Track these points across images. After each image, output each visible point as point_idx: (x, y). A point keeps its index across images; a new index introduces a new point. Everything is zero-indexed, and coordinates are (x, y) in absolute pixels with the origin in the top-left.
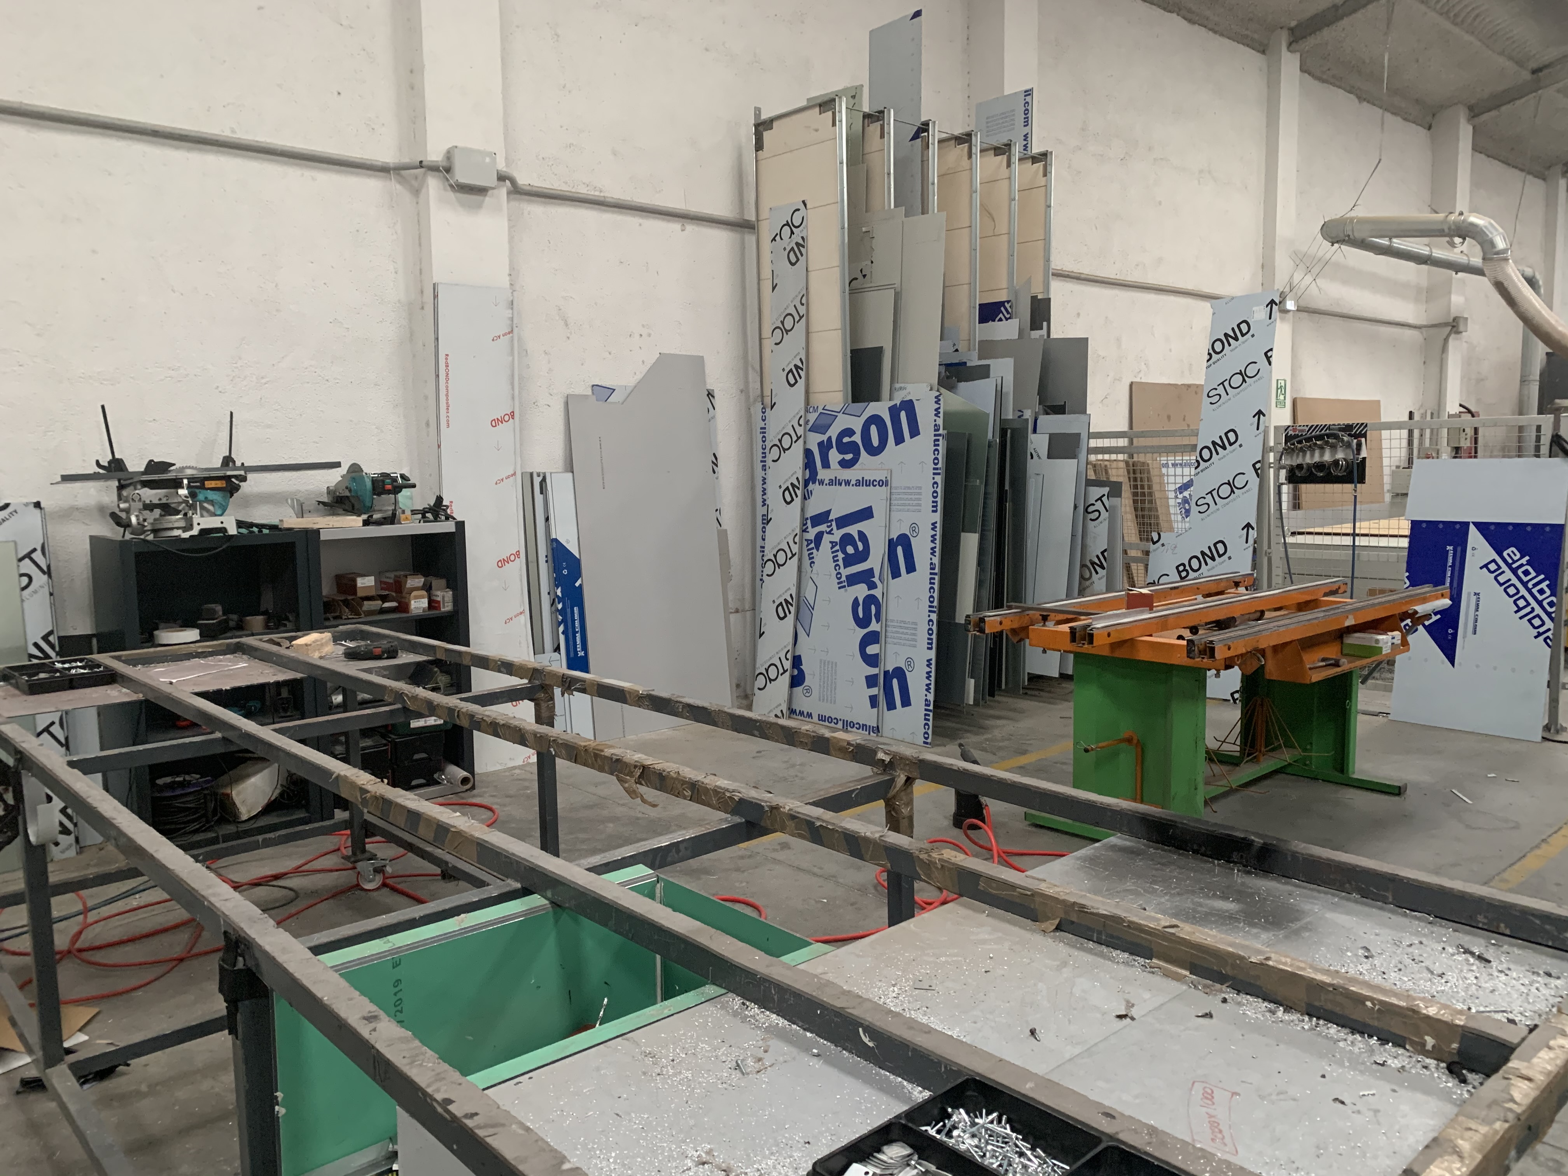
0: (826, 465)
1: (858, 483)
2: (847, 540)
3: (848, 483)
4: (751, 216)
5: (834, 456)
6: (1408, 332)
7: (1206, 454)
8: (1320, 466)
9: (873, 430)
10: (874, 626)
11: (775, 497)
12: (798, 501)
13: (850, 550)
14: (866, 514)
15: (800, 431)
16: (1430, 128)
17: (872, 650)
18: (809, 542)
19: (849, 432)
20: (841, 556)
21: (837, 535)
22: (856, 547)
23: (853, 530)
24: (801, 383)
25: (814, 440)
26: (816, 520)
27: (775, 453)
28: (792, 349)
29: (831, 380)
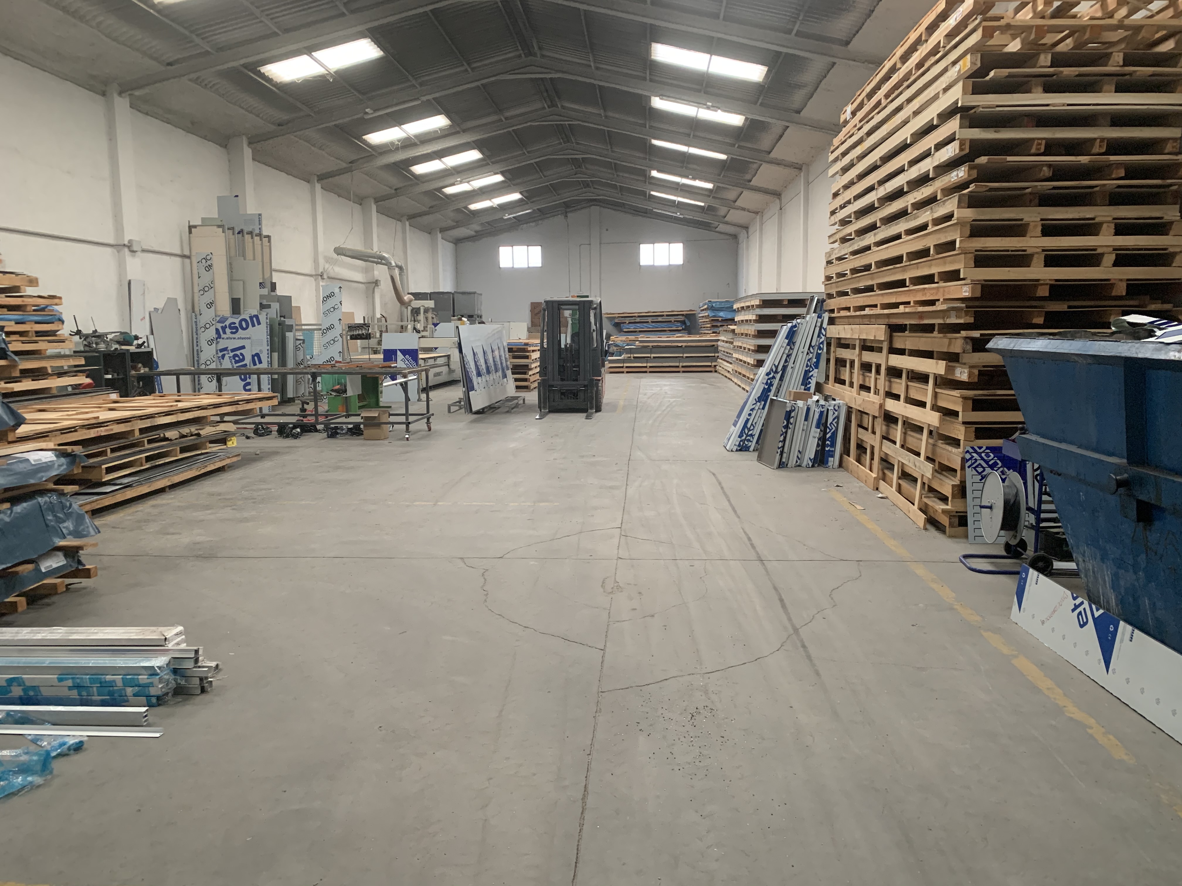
0: (225, 333)
1: (239, 338)
2: (236, 355)
3: (234, 338)
4: (187, 253)
5: (228, 330)
6: (360, 285)
7: (325, 331)
8: (359, 335)
9: (243, 323)
10: (248, 380)
11: (203, 344)
12: (214, 345)
13: (237, 359)
14: (243, 347)
15: (213, 323)
16: (361, 205)
17: (247, 388)
18: (219, 357)
19: (235, 323)
20: (233, 361)
21: (231, 354)
22: (239, 357)
23: (238, 353)
24: (213, 308)
25: (219, 326)
26: (222, 350)
27: (203, 329)
28: (208, 297)
29: (224, 307)
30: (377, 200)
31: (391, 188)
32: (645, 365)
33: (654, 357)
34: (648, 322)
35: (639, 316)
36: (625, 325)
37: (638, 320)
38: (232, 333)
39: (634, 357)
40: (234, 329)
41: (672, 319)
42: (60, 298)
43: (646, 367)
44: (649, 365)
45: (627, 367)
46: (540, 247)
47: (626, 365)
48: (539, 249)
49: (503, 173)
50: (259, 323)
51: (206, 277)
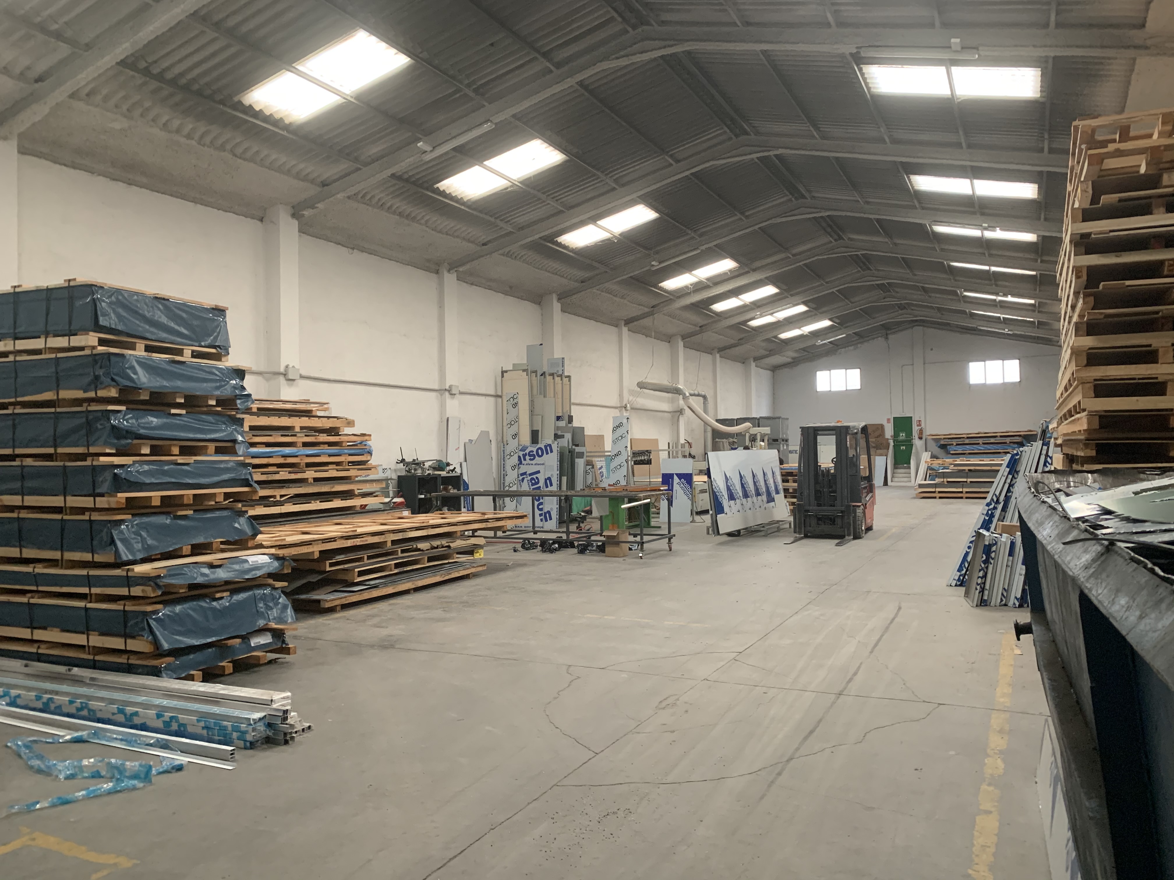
0: (525, 460)
1: (535, 464)
2: (532, 479)
3: (532, 464)
4: (500, 394)
6: (666, 414)
7: (614, 457)
8: (641, 460)
9: (540, 451)
10: (541, 501)
11: (508, 468)
12: (516, 470)
13: (533, 482)
14: (538, 472)
15: (517, 451)
16: (669, 343)
17: (540, 507)
18: (519, 480)
19: (533, 451)
20: (530, 484)
21: (529, 478)
23: (534, 476)
24: (517, 438)
25: (521, 454)
26: (522, 474)
27: (508, 457)
28: (513, 430)
29: (525, 438)
30: (683, 338)
31: (695, 325)
32: (961, 490)
33: (971, 482)
34: (979, 444)
35: (968, 438)
36: (951, 446)
37: (967, 441)
38: (530, 459)
39: (948, 482)
40: (532, 456)
41: (1008, 440)
42: (370, 435)
43: (962, 492)
44: (965, 490)
45: (940, 492)
46: (859, 370)
47: (938, 490)
48: (857, 372)
49: (805, 303)
50: (552, 451)
51: (513, 412)
